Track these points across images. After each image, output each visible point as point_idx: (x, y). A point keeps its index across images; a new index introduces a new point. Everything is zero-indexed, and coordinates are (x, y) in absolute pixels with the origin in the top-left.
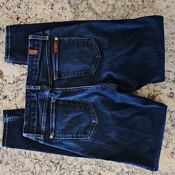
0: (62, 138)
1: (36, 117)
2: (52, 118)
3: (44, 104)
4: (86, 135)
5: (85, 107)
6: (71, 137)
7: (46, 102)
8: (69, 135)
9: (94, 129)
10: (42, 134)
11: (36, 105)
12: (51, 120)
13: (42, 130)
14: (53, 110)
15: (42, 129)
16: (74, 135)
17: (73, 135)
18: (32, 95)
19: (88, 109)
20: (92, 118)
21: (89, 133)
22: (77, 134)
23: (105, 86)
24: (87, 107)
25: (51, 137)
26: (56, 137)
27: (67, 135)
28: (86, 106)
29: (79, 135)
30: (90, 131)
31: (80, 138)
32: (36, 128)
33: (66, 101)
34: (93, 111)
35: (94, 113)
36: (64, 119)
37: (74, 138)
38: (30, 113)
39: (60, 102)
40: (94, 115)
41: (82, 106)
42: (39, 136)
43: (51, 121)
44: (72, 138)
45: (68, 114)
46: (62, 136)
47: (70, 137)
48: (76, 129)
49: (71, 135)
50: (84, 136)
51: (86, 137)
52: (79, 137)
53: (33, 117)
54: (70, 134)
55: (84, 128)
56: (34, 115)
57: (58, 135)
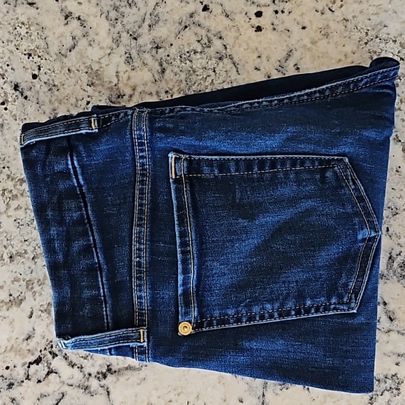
0: (235, 325)
1: (98, 257)
2: (184, 244)
3: (137, 192)
4: (340, 297)
5: (318, 176)
6: (276, 315)
7: (142, 182)
8: (268, 306)
9: (369, 266)
10: (141, 325)
11: (86, 206)
12: (182, 252)
13: (136, 307)
14: (181, 207)
15: (136, 300)
16: (290, 305)
17: (282, 305)
18: (59, 167)
19: (334, 183)
20: (356, 220)
21: (352, 285)
22: (301, 297)
23: (386, 77)
24: (329, 174)
25: (185, 329)
26: (210, 324)
27: (256, 309)
28: (323, 171)
29: (309, 303)
30: (355, 275)
31: (317, 311)
32: (109, 302)
33: (232, 164)
34: (357, 189)
35: (361, 199)
36: (238, 239)
37: (288, 314)
38: (69, 246)
39: (206, 169)
40: (365, 208)
41: (308, 176)
42: (127, 338)
43: (179, 256)
44: (280, 315)
45: (251, 217)
46: (237, 313)
47: (271, 316)
48: (296, 275)
49: (277, 305)
50: (333, 301)
51: (343, 304)
52: (310, 308)
53: (84, 263)
54: (271, 301)
55: (328, 267)
56: (87, 250)
57: (217, 313)
